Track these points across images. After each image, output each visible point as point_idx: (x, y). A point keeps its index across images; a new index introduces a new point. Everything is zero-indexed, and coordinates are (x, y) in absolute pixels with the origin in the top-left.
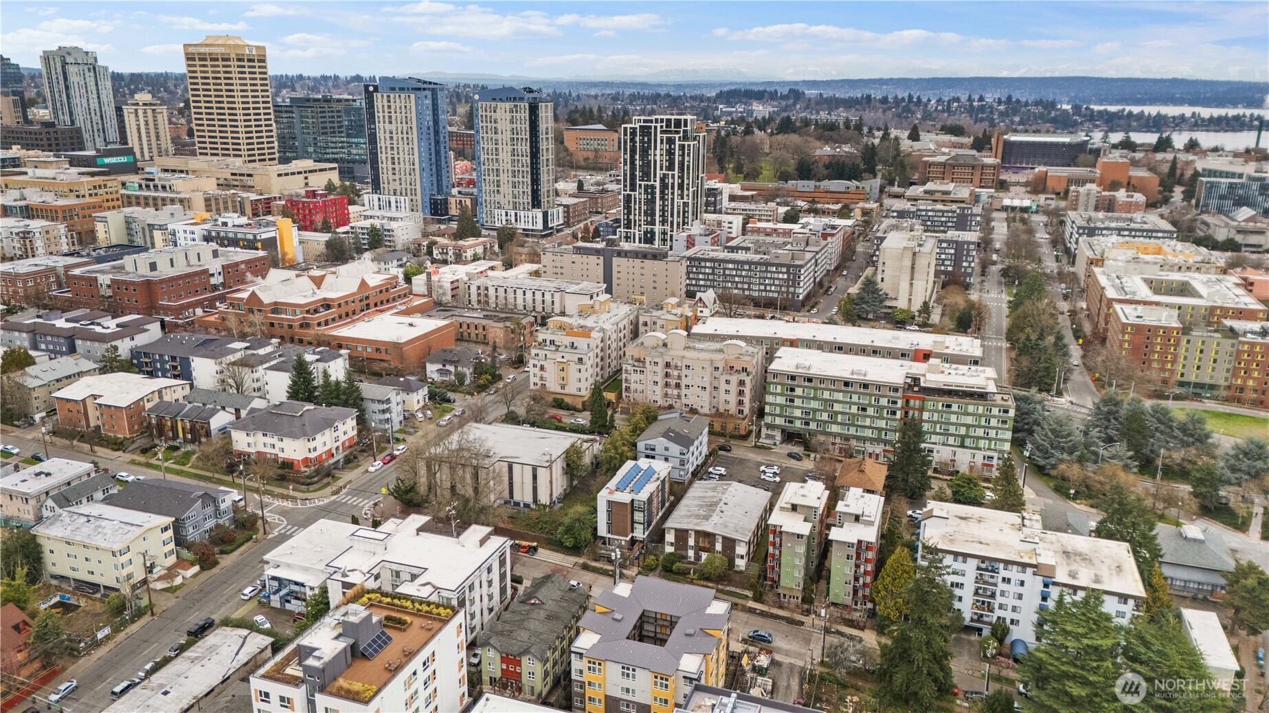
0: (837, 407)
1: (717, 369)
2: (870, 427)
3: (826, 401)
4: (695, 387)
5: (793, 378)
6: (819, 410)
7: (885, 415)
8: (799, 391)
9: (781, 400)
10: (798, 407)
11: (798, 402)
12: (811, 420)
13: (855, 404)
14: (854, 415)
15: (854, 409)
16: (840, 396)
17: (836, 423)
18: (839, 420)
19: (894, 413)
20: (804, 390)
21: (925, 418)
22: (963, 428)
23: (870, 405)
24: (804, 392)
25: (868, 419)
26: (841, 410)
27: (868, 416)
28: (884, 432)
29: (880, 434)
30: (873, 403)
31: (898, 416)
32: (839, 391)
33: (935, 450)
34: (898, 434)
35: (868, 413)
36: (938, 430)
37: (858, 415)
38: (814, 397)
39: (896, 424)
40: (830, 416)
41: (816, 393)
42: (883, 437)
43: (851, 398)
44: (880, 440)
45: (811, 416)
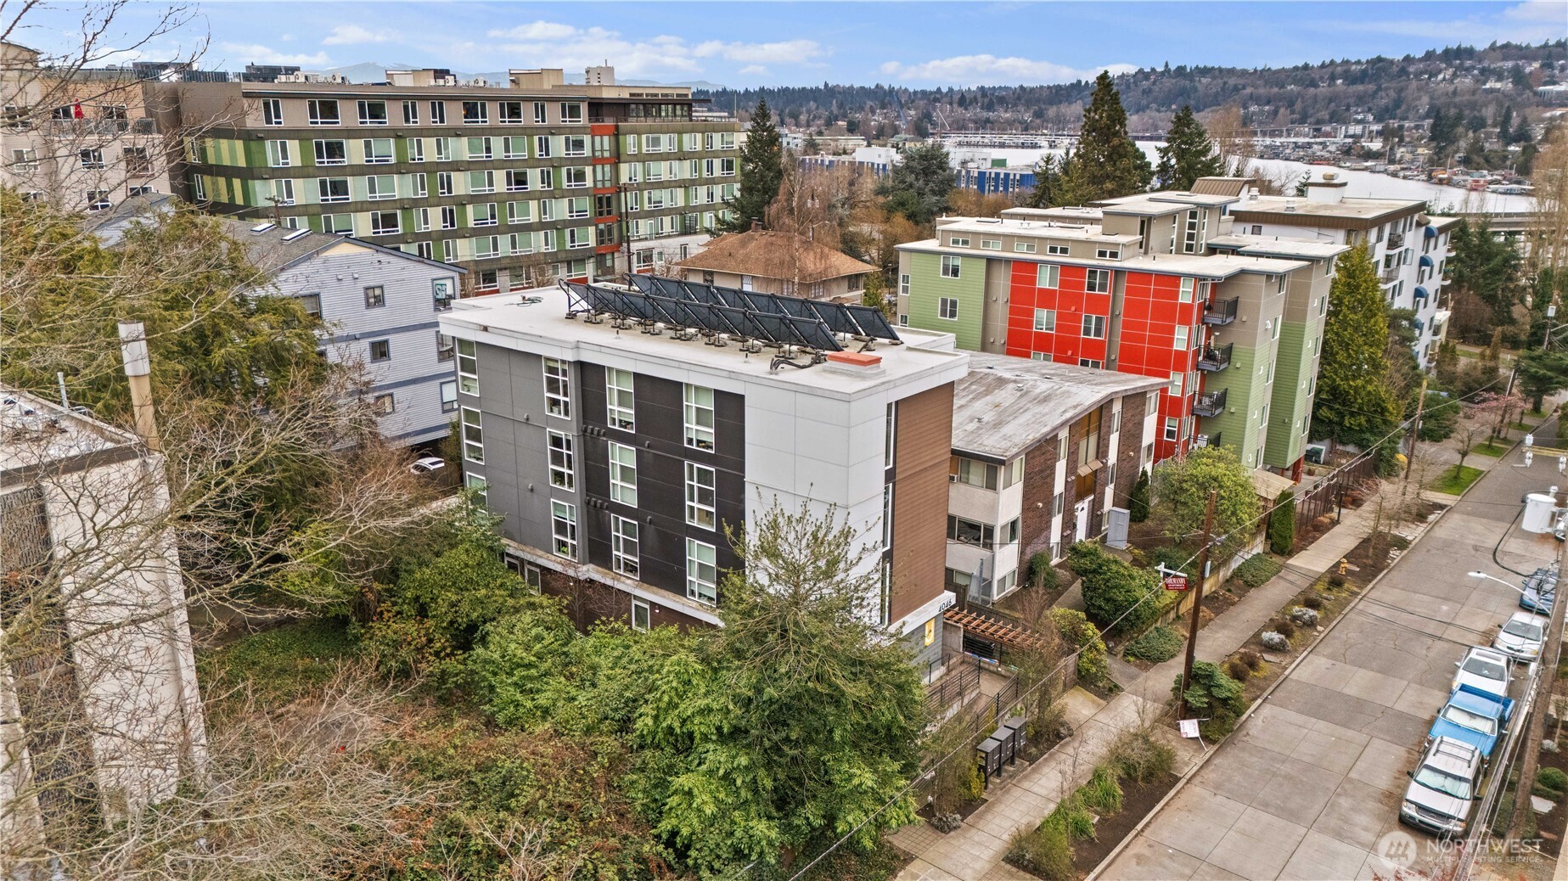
0: (462, 184)
2: (542, 226)
3: (431, 168)
5: (328, 108)
6: (416, 203)
7: (565, 184)
8: (355, 152)
9: (305, 192)
10: (361, 207)
11: (357, 189)
12: (403, 239)
13: (500, 164)
14: (501, 199)
15: (500, 183)
16: (460, 149)
17: (464, 233)
18: (471, 224)
19: (580, 175)
20: (368, 145)
21: (624, 179)
22: (680, 192)
23: (532, 162)
24: (369, 154)
25: (533, 205)
26: (470, 191)
27: (532, 196)
28: (567, 232)
29: (561, 238)
30: (537, 156)
31: (589, 183)
32: (457, 133)
33: (655, 252)
34: (592, 230)
35: (530, 187)
36: (646, 207)
37: (510, 196)
38: (399, 163)
39: (586, 204)
40: (448, 217)
41: (401, 151)
42: (568, 245)
43: (488, 150)
44: (562, 256)
45: (400, 229)
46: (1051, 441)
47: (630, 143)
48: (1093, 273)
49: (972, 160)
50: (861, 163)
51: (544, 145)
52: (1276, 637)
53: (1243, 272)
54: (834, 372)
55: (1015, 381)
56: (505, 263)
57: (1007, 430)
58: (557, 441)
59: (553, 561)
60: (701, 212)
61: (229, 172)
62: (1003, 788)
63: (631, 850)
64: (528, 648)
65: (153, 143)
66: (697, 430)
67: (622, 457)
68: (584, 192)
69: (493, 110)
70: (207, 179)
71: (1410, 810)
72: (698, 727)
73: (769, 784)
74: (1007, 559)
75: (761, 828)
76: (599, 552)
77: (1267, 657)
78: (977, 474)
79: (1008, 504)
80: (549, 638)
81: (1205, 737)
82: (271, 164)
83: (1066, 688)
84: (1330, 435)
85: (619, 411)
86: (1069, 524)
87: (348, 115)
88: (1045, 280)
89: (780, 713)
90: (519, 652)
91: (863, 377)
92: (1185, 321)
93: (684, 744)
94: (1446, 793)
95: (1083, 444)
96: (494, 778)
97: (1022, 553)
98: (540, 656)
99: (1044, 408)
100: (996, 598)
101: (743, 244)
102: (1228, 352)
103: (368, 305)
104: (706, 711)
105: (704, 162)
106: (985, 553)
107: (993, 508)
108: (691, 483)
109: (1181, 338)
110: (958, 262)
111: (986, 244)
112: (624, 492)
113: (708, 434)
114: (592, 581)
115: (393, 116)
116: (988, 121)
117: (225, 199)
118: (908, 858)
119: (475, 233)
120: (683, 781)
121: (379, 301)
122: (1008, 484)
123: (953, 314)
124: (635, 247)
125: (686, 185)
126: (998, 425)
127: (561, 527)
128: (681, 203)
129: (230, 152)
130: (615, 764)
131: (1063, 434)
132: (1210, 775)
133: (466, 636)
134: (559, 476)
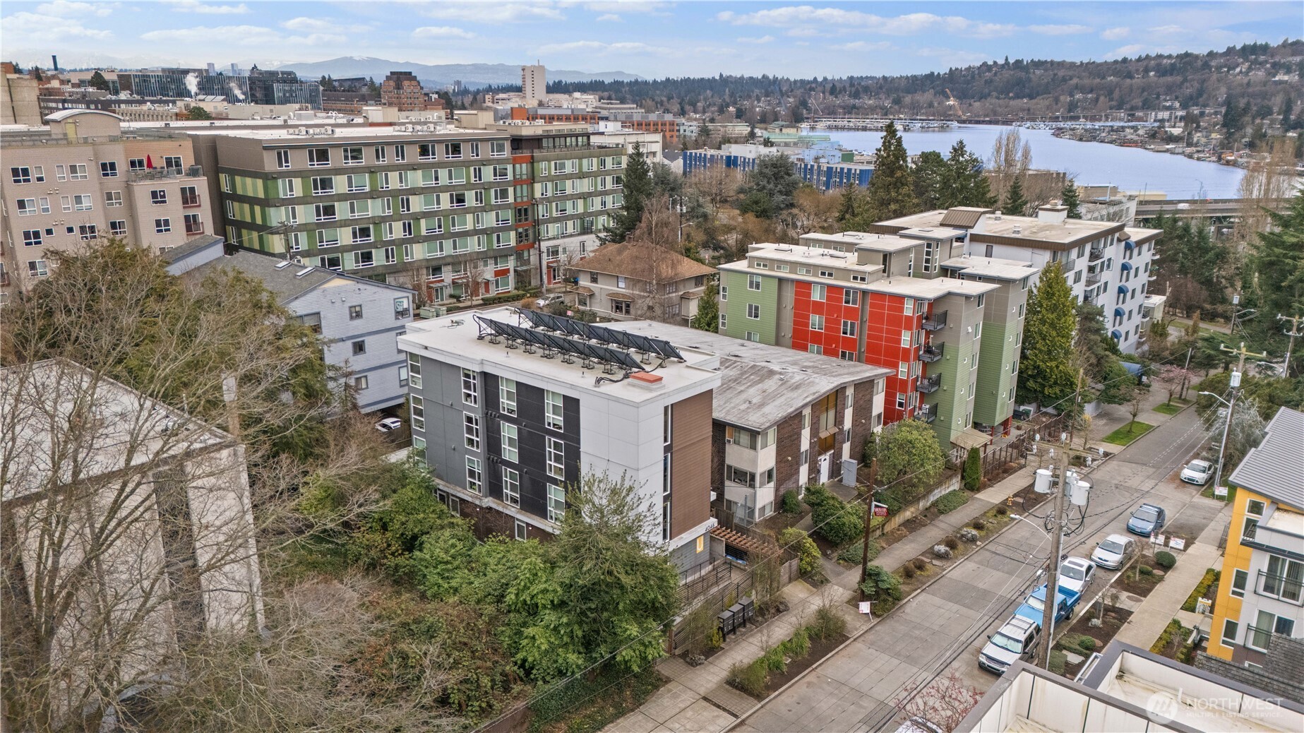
0: (417, 204)
1: (108, 168)
2: (475, 232)
3: (395, 194)
4: (59, 232)
5: (322, 154)
6: (384, 219)
7: (493, 201)
8: (340, 184)
9: (305, 214)
10: (344, 223)
11: (342, 211)
12: (374, 245)
13: (445, 189)
14: (446, 214)
15: (445, 202)
16: (416, 179)
17: (419, 240)
18: (424, 232)
19: (504, 194)
20: (350, 179)
21: (538, 195)
22: (580, 202)
23: (469, 186)
24: (350, 185)
25: (469, 217)
26: (423, 209)
27: (468, 211)
28: (495, 236)
29: (490, 242)
30: (472, 181)
31: (511, 199)
32: (414, 167)
33: (560, 249)
34: (513, 234)
35: (467, 204)
36: (555, 214)
37: (453, 211)
38: (372, 191)
39: (510, 214)
40: (407, 228)
41: (373, 182)
42: (495, 245)
43: (437, 179)
44: (491, 254)
45: (372, 239)
46: (796, 417)
47: (543, 168)
48: (848, 293)
49: (823, 157)
50: (736, 158)
51: (478, 174)
52: (942, 548)
53: (950, 294)
54: (634, 386)
55: (780, 373)
56: (449, 260)
57: (766, 409)
58: (469, 420)
59: (467, 495)
60: (596, 216)
61: (252, 201)
62: (736, 642)
63: (499, 669)
64: (447, 552)
65: (201, 185)
66: (553, 418)
67: (509, 432)
68: (508, 206)
69: (440, 150)
70: (236, 204)
71: (983, 659)
72: (540, 600)
73: (580, 633)
74: (765, 495)
75: (572, 657)
76: (495, 489)
77: (935, 562)
78: (745, 439)
79: (766, 458)
80: (460, 545)
81: (873, 613)
82: (282, 196)
83: (790, 580)
84: (1036, 399)
85: (507, 403)
86: (814, 470)
87: (336, 159)
88: (817, 296)
89: (587, 593)
90: (442, 555)
91: (651, 390)
92: (909, 328)
93: (532, 610)
94: (1007, 649)
95: (823, 417)
96: (423, 627)
97: (777, 490)
98: (453, 557)
99: (794, 394)
100: (757, 520)
101: (620, 252)
102: (942, 346)
103: (352, 318)
104: (545, 591)
105: (599, 179)
106: (750, 490)
107: (754, 462)
108: (550, 450)
109: (906, 339)
110: (760, 279)
111: (779, 267)
112: (510, 453)
113: (560, 420)
114: (490, 508)
115: (367, 158)
116: (854, 107)
117: (248, 219)
118: (668, 680)
119: (426, 239)
120: (530, 631)
121: (359, 315)
122: (765, 446)
123: (756, 316)
124: (544, 245)
125: (585, 196)
126: (762, 405)
127: (472, 474)
128: (581, 210)
129: (253, 187)
130: (492, 620)
131: (807, 412)
132: (870, 637)
133: (411, 543)
134: (471, 442)
